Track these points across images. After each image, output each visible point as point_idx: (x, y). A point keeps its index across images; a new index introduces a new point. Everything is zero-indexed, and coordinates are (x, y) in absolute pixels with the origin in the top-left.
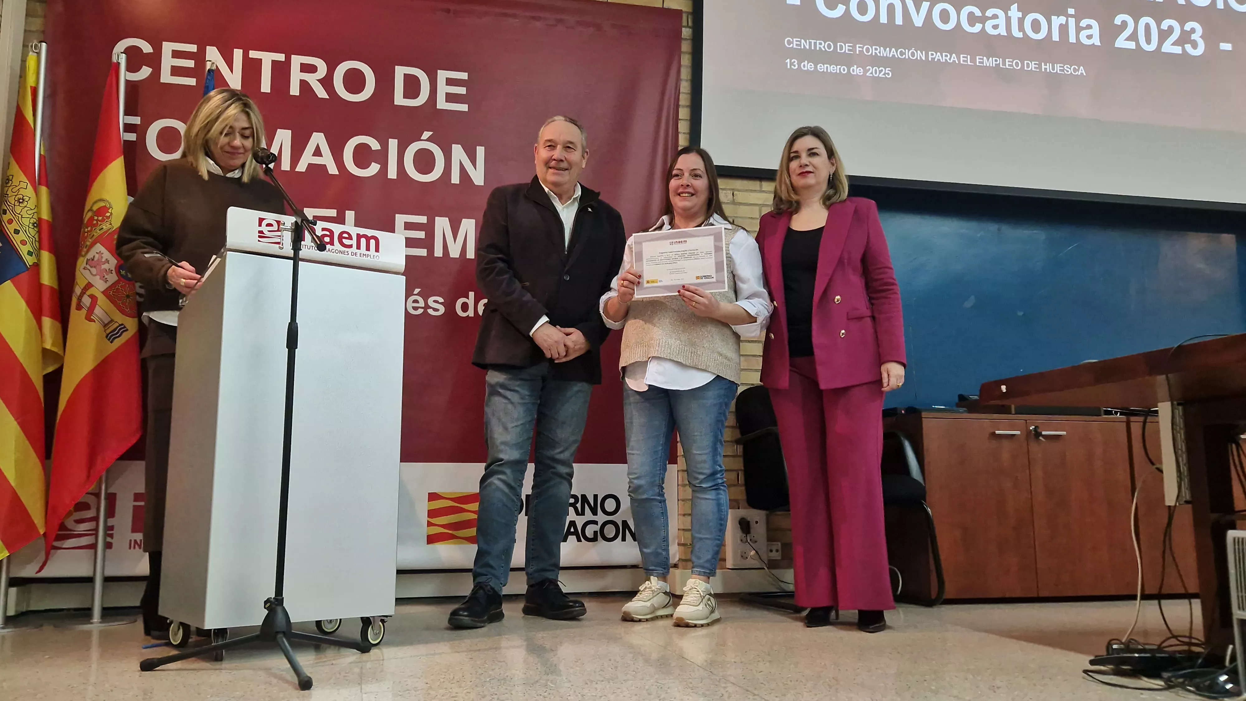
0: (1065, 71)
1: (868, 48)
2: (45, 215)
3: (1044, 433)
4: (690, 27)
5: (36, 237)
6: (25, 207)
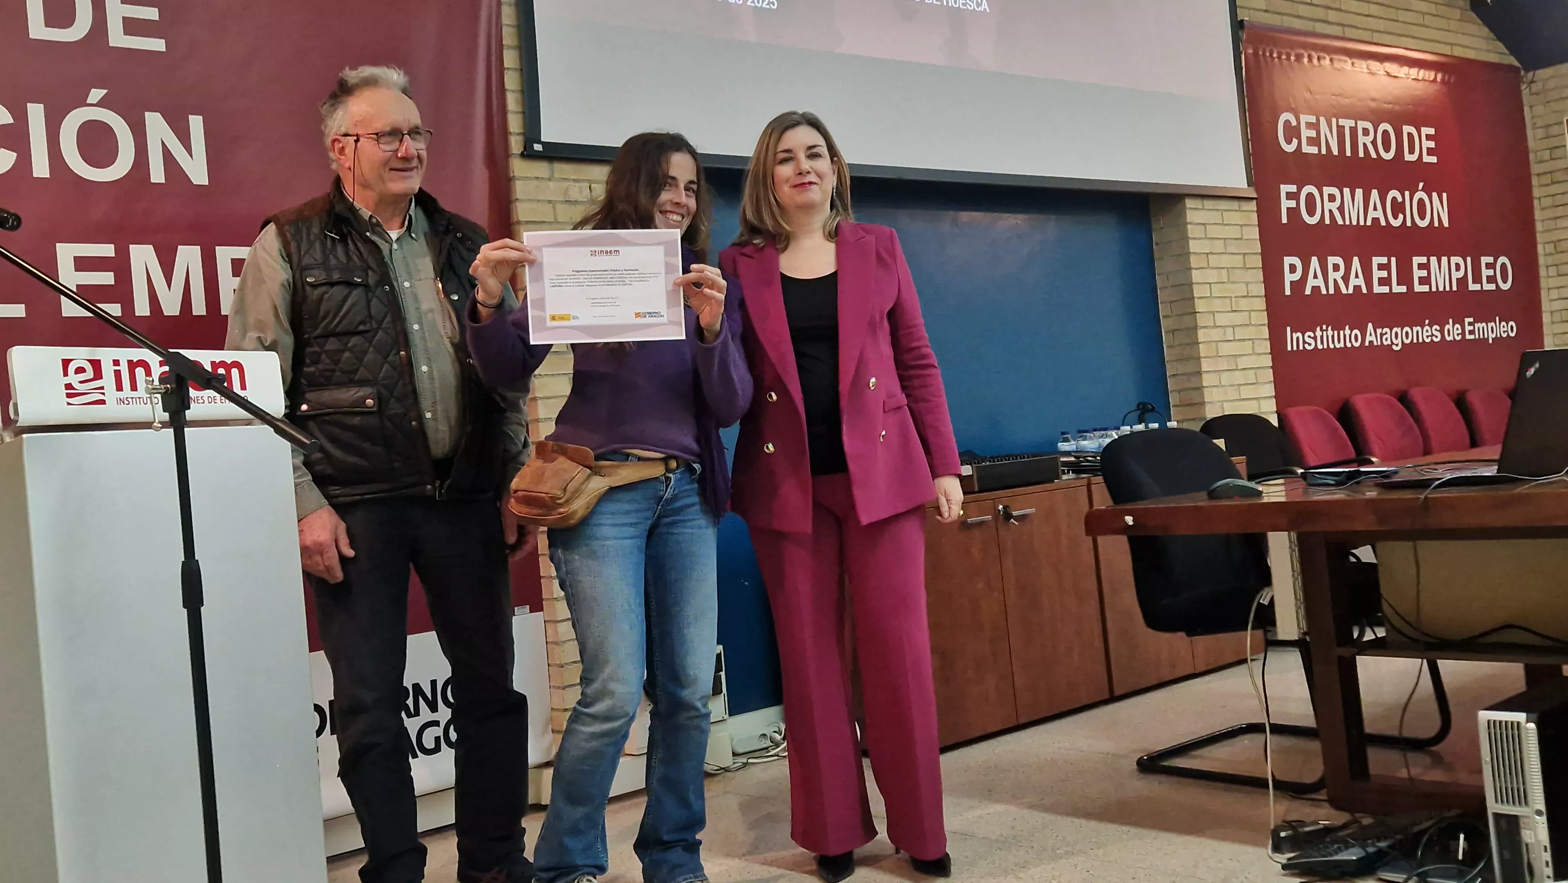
0: (968, 5)
3: (1015, 513)
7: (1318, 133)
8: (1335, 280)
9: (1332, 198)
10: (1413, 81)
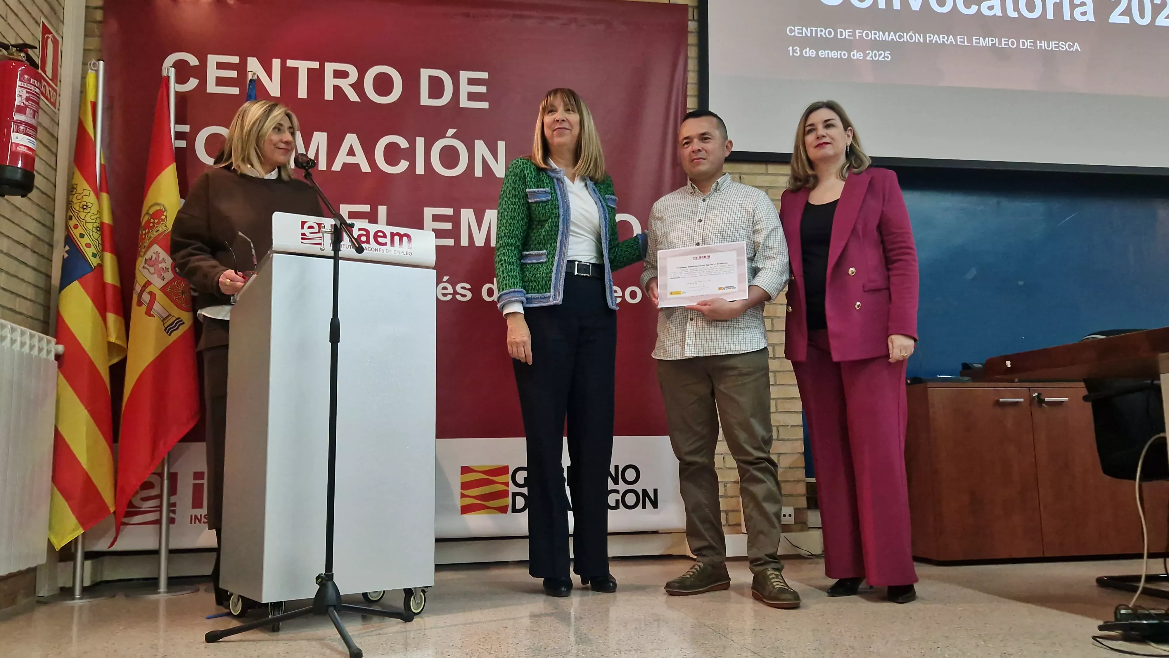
0: (1060, 48)
1: (867, 33)
2: (107, 219)
3: (1047, 399)
4: (695, 21)
5: (99, 239)
6: (88, 213)
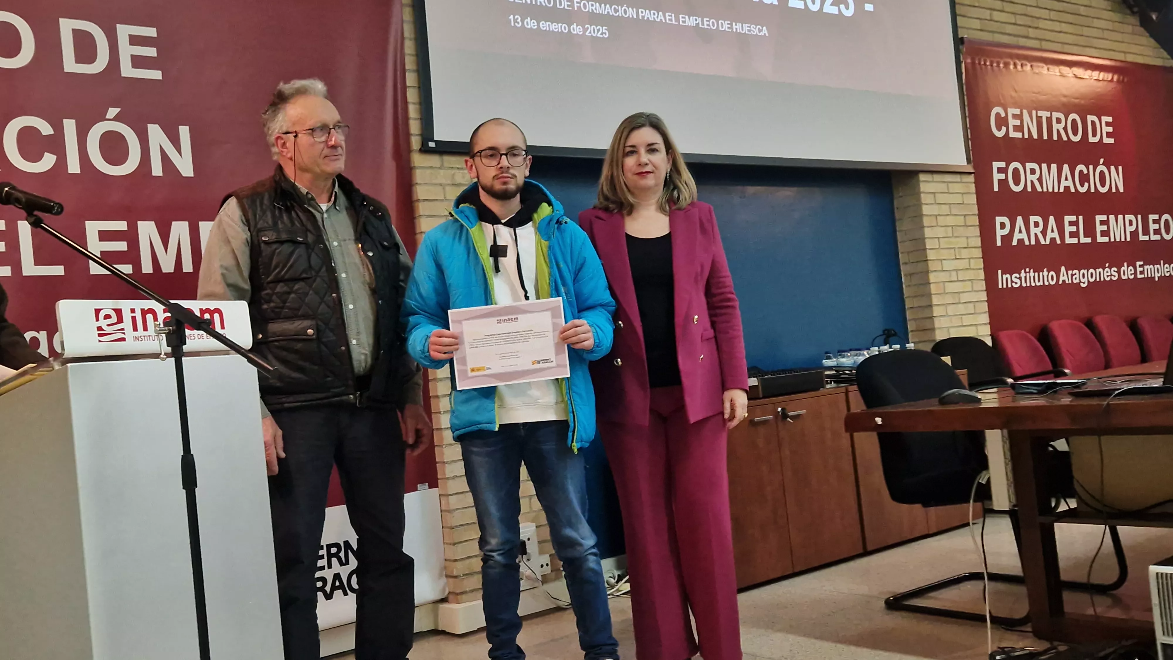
0: (752, 31)
1: (585, 3)
3: (790, 414)
7: (1022, 122)
8: (1036, 234)
9: (1033, 171)
10: (1095, 81)
